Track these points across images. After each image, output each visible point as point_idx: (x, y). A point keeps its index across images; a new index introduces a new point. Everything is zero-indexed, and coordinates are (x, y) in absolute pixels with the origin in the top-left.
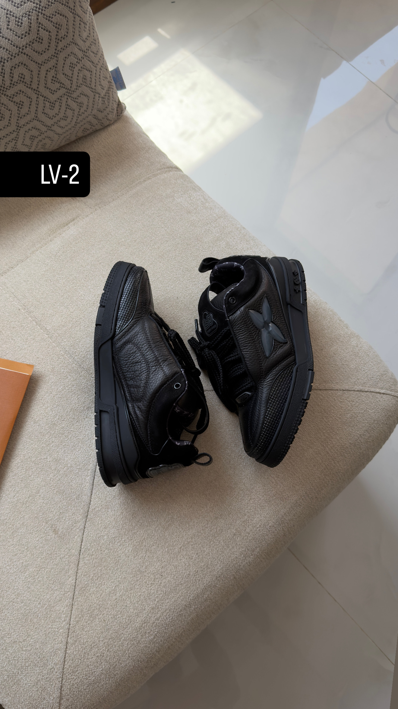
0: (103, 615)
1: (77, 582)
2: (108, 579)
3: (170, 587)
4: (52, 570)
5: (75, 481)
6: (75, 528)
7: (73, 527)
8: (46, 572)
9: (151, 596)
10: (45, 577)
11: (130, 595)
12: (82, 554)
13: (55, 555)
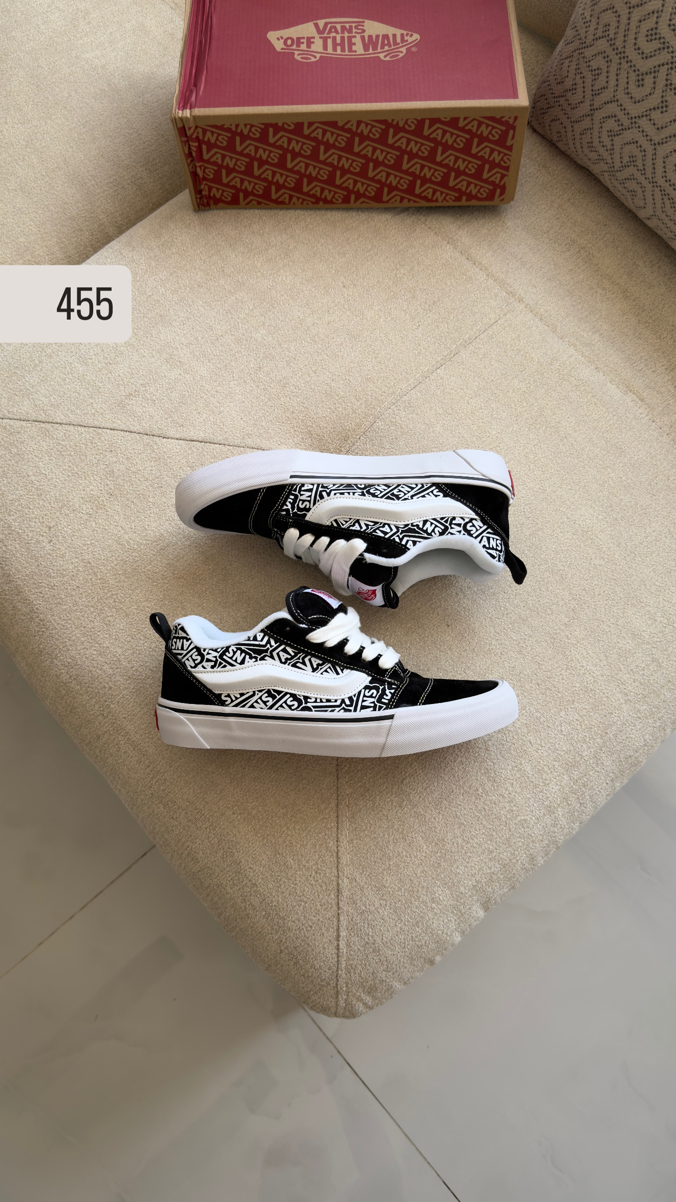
0: (10, 460)
1: (57, 425)
2: (57, 465)
3: (36, 549)
4: (77, 394)
5: (199, 417)
6: (131, 420)
7: (133, 417)
8: (76, 387)
9: (27, 523)
10: (69, 387)
11: (31, 494)
12: (95, 431)
13: (97, 397)
